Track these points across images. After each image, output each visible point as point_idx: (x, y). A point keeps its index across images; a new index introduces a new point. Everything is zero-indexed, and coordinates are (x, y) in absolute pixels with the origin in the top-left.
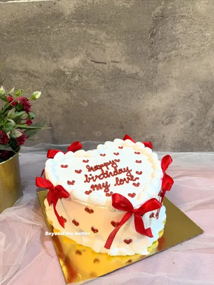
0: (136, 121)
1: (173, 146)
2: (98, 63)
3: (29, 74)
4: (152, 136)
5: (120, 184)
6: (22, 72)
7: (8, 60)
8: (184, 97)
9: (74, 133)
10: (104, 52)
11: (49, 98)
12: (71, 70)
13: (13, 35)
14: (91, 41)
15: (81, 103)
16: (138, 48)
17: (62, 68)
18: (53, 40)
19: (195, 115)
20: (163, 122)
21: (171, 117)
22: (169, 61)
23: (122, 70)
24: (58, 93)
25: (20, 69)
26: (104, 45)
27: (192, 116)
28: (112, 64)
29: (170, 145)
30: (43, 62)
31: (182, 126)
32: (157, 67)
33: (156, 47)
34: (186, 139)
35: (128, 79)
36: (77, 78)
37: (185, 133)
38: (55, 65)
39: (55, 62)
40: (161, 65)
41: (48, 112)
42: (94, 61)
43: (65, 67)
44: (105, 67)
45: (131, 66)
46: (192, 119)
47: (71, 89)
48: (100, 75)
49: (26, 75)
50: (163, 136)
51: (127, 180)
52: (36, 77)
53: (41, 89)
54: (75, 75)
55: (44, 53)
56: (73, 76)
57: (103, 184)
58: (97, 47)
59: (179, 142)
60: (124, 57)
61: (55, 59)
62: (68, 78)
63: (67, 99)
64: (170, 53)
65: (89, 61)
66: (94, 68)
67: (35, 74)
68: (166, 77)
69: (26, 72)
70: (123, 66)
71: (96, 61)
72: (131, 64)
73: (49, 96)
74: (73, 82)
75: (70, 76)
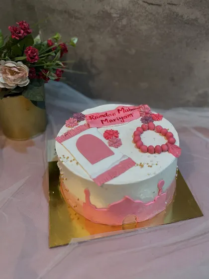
2: (152, 4)
3: (69, 14)
6: (62, 11)
11: (91, 43)
12: (119, 12)
15: (127, 50)
17: (107, 8)
23: (180, 15)
24: (101, 38)
25: (60, 8)
28: (168, 6)
35: (186, 25)
36: (124, 22)
38: (100, 5)
42: (147, 2)
43: (112, 8)
44: (160, 10)
47: (117, 34)
48: (153, 18)
49: (66, 16)
52: (76, 18)
54: (123, 18)
56: (120, 18)
62: (114, 21)
63: (112, 46)
65: (141, 2)
66: (147, 11)
67: (76, 15)
69: (65, 12)
70: (181, 10)
71: (149, 2)
72: (191, 7)
73: (91, 40)
74: (119, 26)
75: (117, 19)
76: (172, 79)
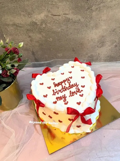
0: (82, 47)
1: (105, 59)
2: (56, 15)
3: (16, 25)
4: (92, 54)
5: (72, 95)
6: (12, 25)
7: (3, 19)
8: (110, 31)
9: (47, 56)
10: (58, 9)
11: (30, 38)
12: (40, 21)
13: (3, 4)
14: (49, 3)
15: (48, 39)
16: (79, 5)
17: (34, 20)
18: (27, 5)
19: (117, 41)
20: (98, 46)
21: (102, 43)
22: (99, 10)
23: (71, 19)
24: (34, 35)
25: (11, 23)
26: (58, 5)
27: (115, 42)
28: (64, 15)
29: (103, 58)
30: (23, 18)
31: (110, 48)
32: (92, 15)
33: (90, 2)
34: (113, 55)
37: (112, 51)
38: (30, 19)
39: (30, 17)
40: (94, 13)
41: (31, 45)
43: (36, 20)
44: (60, 17)
45: (75, 16)
46: (116, 43)
47: (42, 32)
48: (58, 22)
49: (15, 26)
50: (99, 54)
51: (76, 92)
52: (20, 27)
53: (24, 33)
54: (43, 24)
55: (22, 13)
57: (63, 96)
58: (54, 6)
59: (108, 56)
60: (71, 11)
61: (29, 16)
62: (39, 26)
63: (40, 38)
64: (100, 6)
65: (50, 15)
66: (54, 19)
67: (20, 25)
68: (98, 20)
69: (14, 25)
70: (70, 16)
71: (54, 14)
72: (75, 14)
73: (30, 37)
74: (42, 28)
75: (40, 25)
76: (74, 51)
